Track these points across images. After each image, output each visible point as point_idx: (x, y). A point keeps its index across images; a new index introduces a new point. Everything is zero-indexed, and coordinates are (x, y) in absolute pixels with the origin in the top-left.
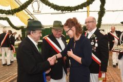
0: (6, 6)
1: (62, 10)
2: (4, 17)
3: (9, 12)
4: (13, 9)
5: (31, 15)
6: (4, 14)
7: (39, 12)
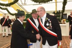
1: (40, 3)
3: (7, 5)
4: (10, 3)
7: (25, 4)
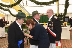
0: (8, 3)
1: (41, 5)
3: (9, 6)
5: (23, 8)
7: (27, 6)
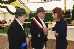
2: (4, 6)
5: (23, 4)
6: (3, 4)
